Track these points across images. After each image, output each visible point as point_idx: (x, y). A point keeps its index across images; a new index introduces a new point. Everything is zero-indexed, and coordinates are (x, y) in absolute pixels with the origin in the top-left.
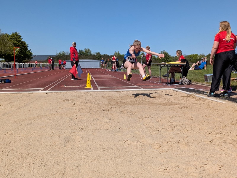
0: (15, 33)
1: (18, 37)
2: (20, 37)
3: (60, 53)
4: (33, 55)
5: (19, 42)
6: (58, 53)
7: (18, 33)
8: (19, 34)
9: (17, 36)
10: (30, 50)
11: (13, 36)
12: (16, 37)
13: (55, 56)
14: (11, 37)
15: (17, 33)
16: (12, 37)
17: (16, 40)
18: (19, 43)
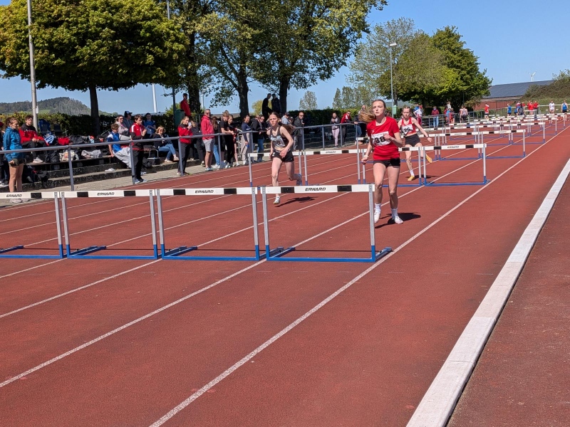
0: (444, 30)
1: (452, 39)
2: (459, 37)
3: (563, 75)
4: (493, 84)
5: (455, 54)
6: (558, 74)
7: (453, 28)
8: (455, 29)
9: (449, 37)
10: (484, 74)
11: (440, 38)
12: (448, 41)
13: (549, 84)
14: (435, 40)
15: (451, 28)
16: (437, 42)
17: (449, 49)
18: (456, 56)
